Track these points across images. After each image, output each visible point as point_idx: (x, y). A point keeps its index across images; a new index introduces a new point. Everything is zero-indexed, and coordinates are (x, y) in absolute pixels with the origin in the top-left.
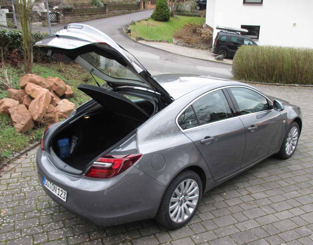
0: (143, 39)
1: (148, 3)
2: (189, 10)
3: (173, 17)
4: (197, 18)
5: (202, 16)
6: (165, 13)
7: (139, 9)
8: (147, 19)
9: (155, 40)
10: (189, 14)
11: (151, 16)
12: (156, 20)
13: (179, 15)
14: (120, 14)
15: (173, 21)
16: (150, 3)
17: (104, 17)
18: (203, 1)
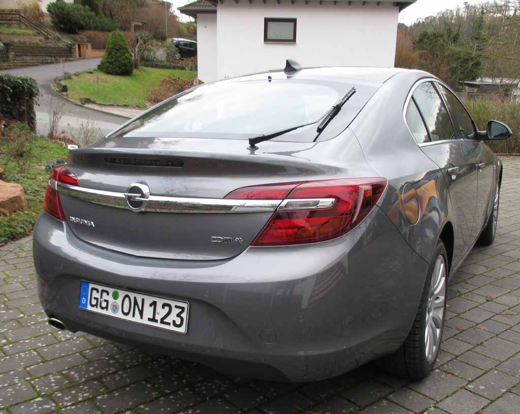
0: (94, 103)
1: (87, 47)
2: (164, 58)
3: (138, 68)
4: (179, 71)
5: (187, 68)
6: (124, 60)
7: (71, 57)
8: (92, 71)
9: (115, 105)
10: (165, 65)
11: (99, 67)
12: (109, 73)
13: (147, 66)
14: (36, 63)
15: (139, 76)
16: (90, 46)
17: (6, 67)
18: (186, 44)
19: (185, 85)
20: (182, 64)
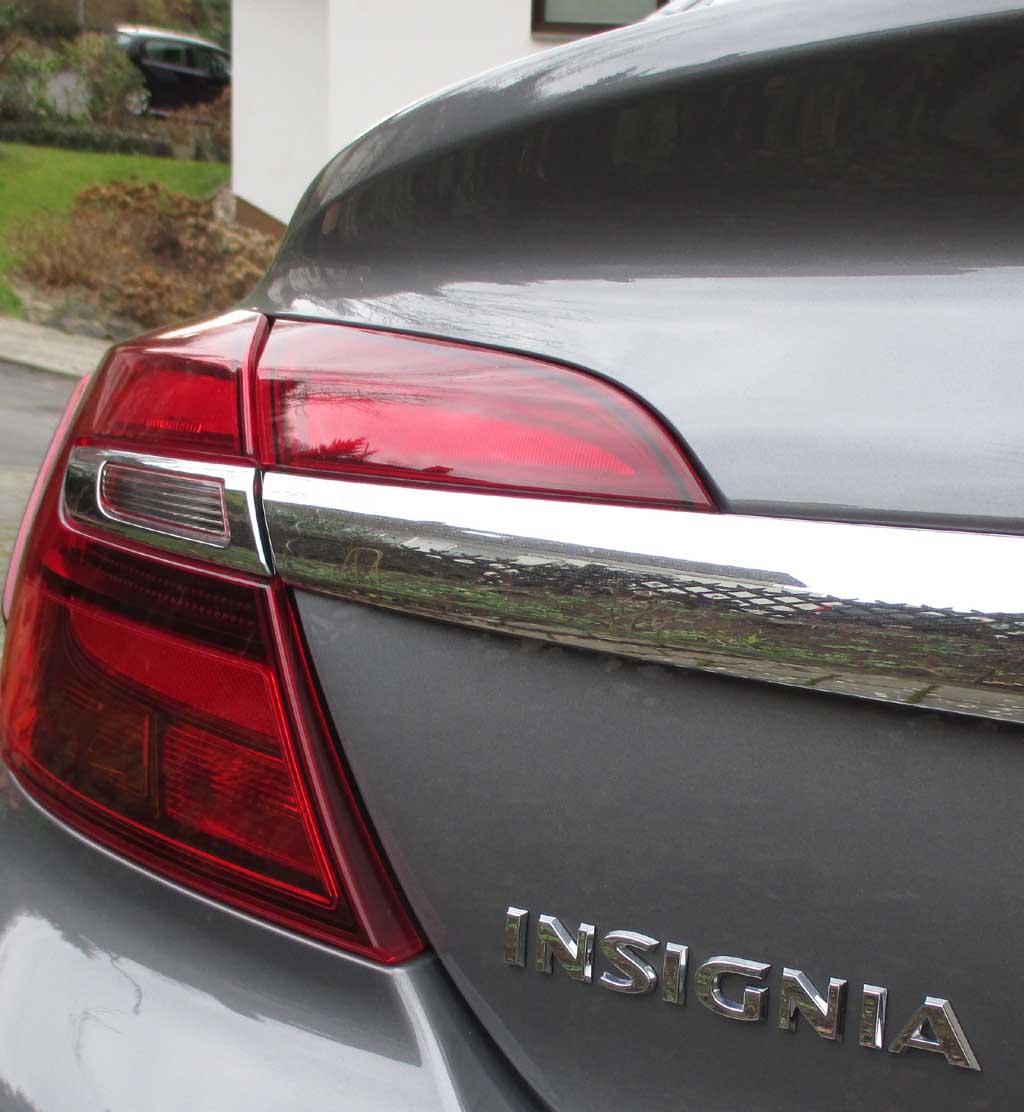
2: (79, 108)
4: (150, 159)
18: (170, 54)
19: (183, 216)
20: (159, 131)
